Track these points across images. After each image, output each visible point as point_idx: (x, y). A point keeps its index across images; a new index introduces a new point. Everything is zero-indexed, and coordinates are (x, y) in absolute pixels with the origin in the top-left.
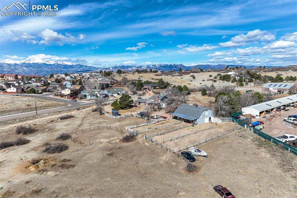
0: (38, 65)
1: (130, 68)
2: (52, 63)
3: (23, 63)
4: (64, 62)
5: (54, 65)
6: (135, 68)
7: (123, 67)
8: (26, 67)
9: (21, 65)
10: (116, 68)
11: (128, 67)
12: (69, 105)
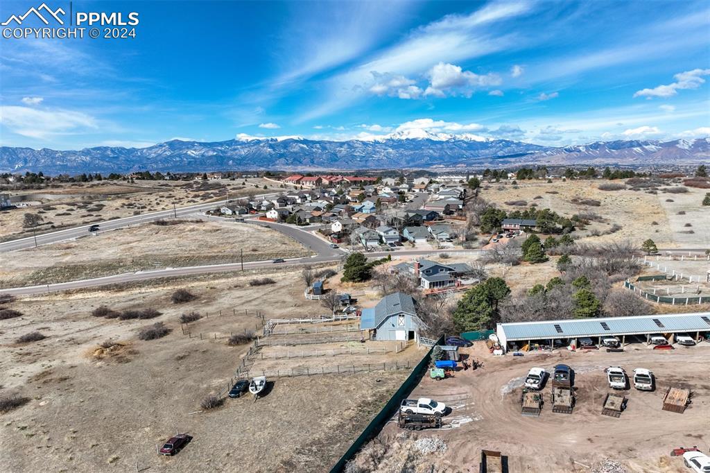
0: (416, 142)
1: (638, 148)
2: (443, 137)
3: (388, 139)
4: (469, 136)
5: (447, 142)
6: (653, 147)
7: (618, 145)
8: (393, 147)
9: (385, 144)
10: (596, 148)
11: (632, 144)
12: (312, 257)
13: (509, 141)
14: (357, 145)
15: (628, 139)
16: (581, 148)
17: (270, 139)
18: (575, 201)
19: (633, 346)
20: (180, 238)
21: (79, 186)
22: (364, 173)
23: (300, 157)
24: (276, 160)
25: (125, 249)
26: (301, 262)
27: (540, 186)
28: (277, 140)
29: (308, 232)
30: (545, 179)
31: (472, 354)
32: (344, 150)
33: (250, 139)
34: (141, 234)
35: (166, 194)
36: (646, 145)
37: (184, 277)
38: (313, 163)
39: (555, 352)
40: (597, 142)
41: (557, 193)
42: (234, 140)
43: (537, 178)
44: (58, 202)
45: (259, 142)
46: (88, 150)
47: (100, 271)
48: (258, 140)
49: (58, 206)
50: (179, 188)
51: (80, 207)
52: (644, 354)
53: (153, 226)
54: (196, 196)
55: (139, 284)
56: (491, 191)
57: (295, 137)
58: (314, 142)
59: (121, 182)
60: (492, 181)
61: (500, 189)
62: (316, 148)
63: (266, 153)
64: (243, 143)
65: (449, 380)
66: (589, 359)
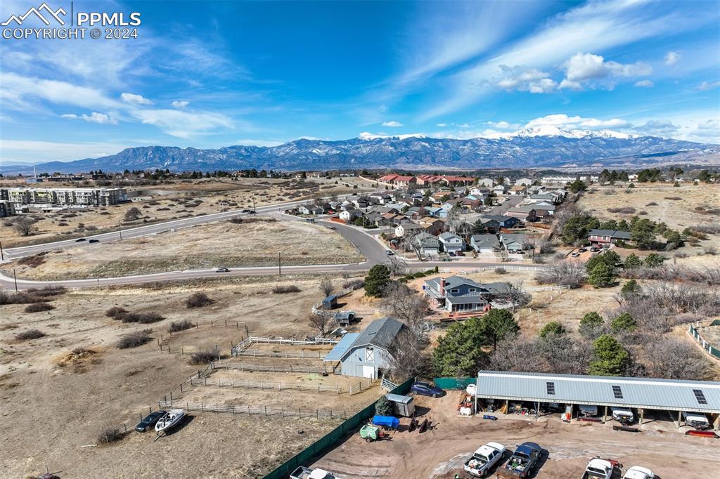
0: (547, 140)
2: (578, 134)
3: (516, 137)
4: (609, 133)
5: (583, 139)
8: (521, 145)
12: (360, 263)
13: (656, 138)
14: (481, 143)
17: (392, 137)
18: (700, 209)
19: (657, 426)
21: (189, 182)
22: (486, 172)
23: (422, 155)
24: (397, 159)
25: (187, 247)
26: (344, 269)
27: (660, 191)
28: (399, 138)
29: (371, 236)
30: (672, 182)
31: (435, 409)
32: (467, 148)
33: (373, 137)
34: (213, 232)
35: (262, 192)
37: (221, 279)
38: (434, 161)
39: (542, 420)
41: (681, 199)
42: (357, 138)
43: (663, 180)
44: (165, 197)
45: (381, 140)
46: (225, 149)
47: (152, 268)
48: (380, 138)
49: (163, 201)
50: (276, 186)
51: (180, 203)
52: (669, 440)
53: (229, 224)
54: (286, 195)
55: (178, 283)
56: (597, 195)
57: (418, 136)
58: (436, 141)
59: (226, 180)
60: (606, 183)
61: (608, 193)
62: (438, 146)
63: (388, 151)
64: (365, 142)
65: (380, 445)
66: (583, 437)
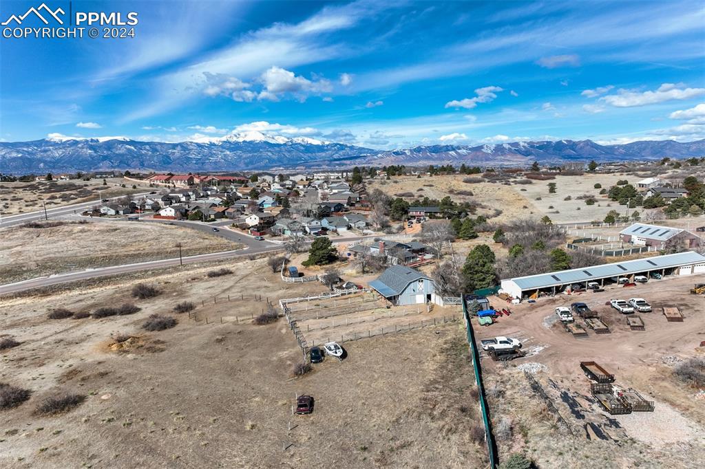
0: (254, 145)
1: (453, 152)
2: (281, 140)
3: (224, 142)
4: (306, 139)
5: (285, 144)
6: (464, 151)
7: (436, 149)
8: (231, 150)
9: (221, 146)
10: (419, 152)
11: (448, 148)
12: (245, 249)
13: (343, 145)
14: (191, 147)
15: (443, 144)
16: (406, 151)
17: (89, 139)
18: (452, 192)
19: (608, 287)
20: (73, 239)
23: (128, 159)
24: (99, 163)
25: (13, 254)
26: (238, 254)
27: (413, 181)
28: (98, 141)
29: (220, 227)
32: (177, 152)
33: (65, 139)
34: (18, 238)
35: (9, 197)
36: (460, 149)
38: (143, 165)
39: (557, 297)
40: (420, 147)
41: (434, 186)
42: (44, 140)
45: (76, 143)
48: (74, 140)
50: (21, 190)
53: (28, 229)
54: (52, 198)
55: (66, 287)
57: (120, 138)
58: (143, 144)
61: (382, 184)
62: (145, 149)
63: (86, 154)
64: (55, 144)
